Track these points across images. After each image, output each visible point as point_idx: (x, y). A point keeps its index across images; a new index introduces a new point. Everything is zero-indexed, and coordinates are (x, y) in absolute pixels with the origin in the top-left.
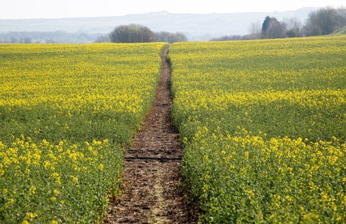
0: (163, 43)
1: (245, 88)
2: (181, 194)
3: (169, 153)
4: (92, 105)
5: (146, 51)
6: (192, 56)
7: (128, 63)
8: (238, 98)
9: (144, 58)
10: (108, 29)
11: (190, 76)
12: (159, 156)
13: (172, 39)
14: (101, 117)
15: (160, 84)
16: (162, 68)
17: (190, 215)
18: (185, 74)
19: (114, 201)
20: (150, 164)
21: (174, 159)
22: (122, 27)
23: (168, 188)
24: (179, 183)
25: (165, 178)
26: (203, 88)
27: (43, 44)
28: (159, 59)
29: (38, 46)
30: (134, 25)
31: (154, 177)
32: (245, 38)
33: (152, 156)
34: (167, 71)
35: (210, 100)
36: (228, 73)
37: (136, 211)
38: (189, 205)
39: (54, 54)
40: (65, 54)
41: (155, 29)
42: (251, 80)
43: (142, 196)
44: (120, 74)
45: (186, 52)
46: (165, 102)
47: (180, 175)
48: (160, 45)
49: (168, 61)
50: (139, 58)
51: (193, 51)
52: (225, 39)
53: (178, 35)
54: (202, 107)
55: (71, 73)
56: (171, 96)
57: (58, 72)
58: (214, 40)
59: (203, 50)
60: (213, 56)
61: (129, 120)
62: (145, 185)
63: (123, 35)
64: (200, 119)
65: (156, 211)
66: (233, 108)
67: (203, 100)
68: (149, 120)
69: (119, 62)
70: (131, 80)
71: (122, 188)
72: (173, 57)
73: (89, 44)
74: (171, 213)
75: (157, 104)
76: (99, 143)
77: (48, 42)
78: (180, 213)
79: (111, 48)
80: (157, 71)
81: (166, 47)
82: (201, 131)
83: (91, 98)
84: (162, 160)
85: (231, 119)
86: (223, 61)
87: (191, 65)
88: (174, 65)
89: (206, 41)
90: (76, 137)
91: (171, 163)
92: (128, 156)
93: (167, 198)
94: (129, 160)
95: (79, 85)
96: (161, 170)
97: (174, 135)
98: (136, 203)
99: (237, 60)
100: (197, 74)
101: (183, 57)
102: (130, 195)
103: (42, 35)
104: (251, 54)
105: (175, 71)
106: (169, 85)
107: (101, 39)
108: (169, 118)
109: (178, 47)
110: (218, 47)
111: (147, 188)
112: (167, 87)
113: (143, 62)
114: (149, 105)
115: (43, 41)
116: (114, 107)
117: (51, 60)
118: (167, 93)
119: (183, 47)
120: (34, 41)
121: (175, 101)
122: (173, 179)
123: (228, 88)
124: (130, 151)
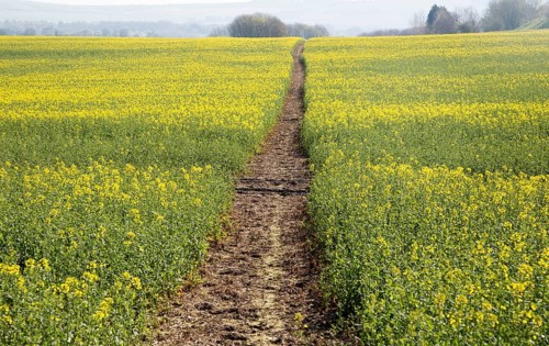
0: (298, 38)
1: (399, 99)
2: (303, 239)
3: (293, 183)
4: (197, 119)
5: (274, 49)
6: (333, 55)
7: (250, 64)
8: (389, 112)
9: (271, 57)
10: (227, 20)
11: (329, 82)
12: (280, 187)
13: (310, 33)
14: (210, 135)
15: (290, 92)
16: (294, 71)
17: (312, 266)
18: (323, 80)
19: (215, 245)
20: (268, 199)
21: (299, 192)
22: (244, 17)
23: (287, 230)
24: (302, 223)
25: (285, 217)
26: (345, 99)
27: (143, 38)
28: (291, 59)
29: (135, 40)
30: (260, 15)
31: (271, 215)
32: (405, 33)
33: (272, 187)
34: (299, 76)
35: (352, 115)
36: (380, 79)
37: (243, 259)
38: (313, 253)
39: (155, 51)
40: (169, 52)
41: (288, 20)
42: (409, 88)
43: (253, 239)
44: (239, 78)
45: (326, 50)
46: (295, 116)
47: (304, 213)
48: (292, 41)
49: (302, 63)
50: (264, 58)
51: (335, 49)
52: (378, 33)
53: (318, 28)
54: (340, 124)
55: (176, 76)
56: (303, 108)
57: (159, 75)
58: (364, 35)
59: (349, 48)
60: (362, 55)
61: (245, 140)
62: (259, 225)
63: (246, 28)
64: (337, 140)
65: (269, 260)
66: (381, 126)
67: (343, 114)
68: (272, 140)
69: (239, 63)
70: (253, 87)
71: (228, 230)
72: (309, 57)
73: (201, 38)
74: (287, 263)
75: (284, 119)
76: (200, 169)
77: (149, 35)
78: (300, 264)
79: (229, 44)
80: (287, 75)
81: (299, 48)
82: (334, 154)
83: (198, 109)
84: (284, 193)
85: (376, 142)
86: (373, 63)
87: (332, 69)
88: (309, 68)
89: (354, 37)
90: (172, 161)
91: (295, 197)
92: (240, 186)
93: (285, 243)
94: (240, 191)
95: (184, 92)
96: (280, 206)
97: (302, 160)
98: (243, 249)
99: (391, 62)
100: (339, 80)
101: (321, 56)
102: (238, 238)
103: (142, 26)
104: (409, 54)
105: (310, 75)
106: (302, 93)
107: (216, 33)
108: (298, 138)
109: (314, 45)
110: (369, 44)
111: (261, 229)
112: (300, 95)
113: (269, 63)
114: (273, 121)
115: (144, 34)
116: (226, 121)
117: (151, 59)
118: (298, 104)
119: (323, 44)
120: (131, 33)
121: (306, 115)
122: (296, 218)
123: (377, 98)
124: (244, 181)
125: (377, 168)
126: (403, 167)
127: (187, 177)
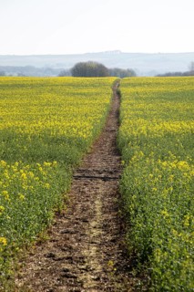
0: (115, 78)
1: (181, 118)
2: (116, 210)
3: (111, 173)
4: (49, 130)
5: (100, 85)
6: (139, 89)
7: (84, 94)
8: (174, 126)
9: (99, 90)
10: (69, 66)
11: (136, 106)
12: (103, 175)
13: (124, 74)
14: (57, 141)
15: (111, 113)
16: (113, 99)
17: (121, 228)
18: (132, 105)
19: (58, 214)
20: (94, 183)
21: (115, 178)
22: (81, 64)
23: (106, 204)
24: (115, 200)
25: (105, 195)
26: (145, 117)
27: (15, 77)
28: (111, 91)
29: (10, 78)
30: (91, 62)
31: (96, 194)
32: (185, 74)
33: (97, 175)
34: (117, 102)
35: (150, 128)
36: (168, 104)
37: (77, 223)
38: (122, 219)
39: (22, 86)
40: (32, 86)
41: (109, 66)
42: (187, 110)
43: (83, 210)
44: (77, 104)
45: (134, 85)
46: (113, 128)
47: (118, 193)
48: (112, 79)
49: (119, 94)
50: (94, 90)
51: (140, 85)
52: (168, 75)
53: (129, 71)
54: (142, 134)
55: (36, 102)
56: (119, 124)
57: (26, 101)
58: (159, 76)
59: (149, 84)
60: (157, 89)
61: (80, 144)
62: (88, 200)
63: (82, 70)
64: (140, 144)
65: (93, 224)
66: (168, 135)
67: (144, 128)
68: (98, 144)
69: (78, 94)
70: (86, 109)
71: (68, 203)
72: (123, 90)
73: (54, 77)
74: (105, 226)
75: (107, 130)
76: (49, 164)
77: (19, 75)
78: (114, 226)
79: (71, 82)
80: (108, 102)
81: (116, 84)
82: (137, 154)
83: (50, 124)
84: (105, 179)
85: (165, 146)
86: (164, 94)
87: (137, 97)
88: (123, 97)
89: (152, 77)
90: (32, 158)
91: (112, 182)
92: (76, 174)
93: (105, 213)
94: (77, 178)
95: (42, 113)
96: (102, 188)
97: (117, 158)
98: (77, 217)
99: (176, 93)
100: (142, 105)
101: (131, 90)
102: (74, 209)
103: (14, 69)
104: (188, 88)
105: (123, 102)
106: (118, 113)
107: (63, 74)
108: (115, 143)
109: (126, 82)
110: (162, 81)
111: (89, 203)
112: (116, 115)
113: (97, 94)
114: (99, 132)
115: (15, 74)
116: (68, 132)
117: (21, 91)
118: (115, 121)
119: (132, 81)
120: (8, 74)
121: (121, 129)
122: (112, 195)
123: (167, 117)
124: (78, 171)
125: (165, 163)
126: (182, 163)
127: (41, 169)
